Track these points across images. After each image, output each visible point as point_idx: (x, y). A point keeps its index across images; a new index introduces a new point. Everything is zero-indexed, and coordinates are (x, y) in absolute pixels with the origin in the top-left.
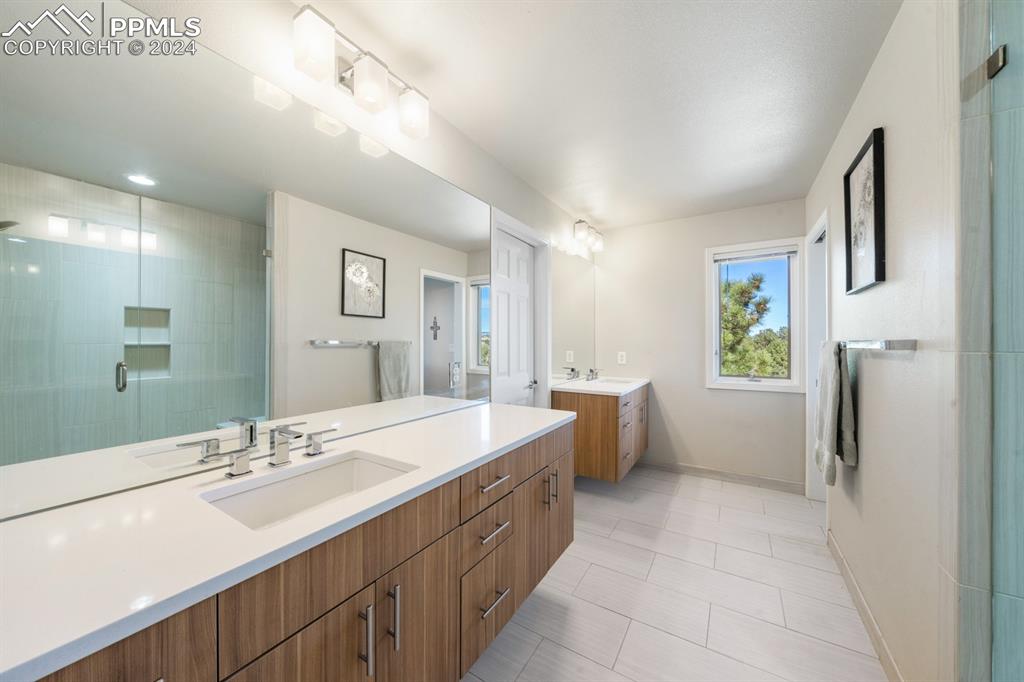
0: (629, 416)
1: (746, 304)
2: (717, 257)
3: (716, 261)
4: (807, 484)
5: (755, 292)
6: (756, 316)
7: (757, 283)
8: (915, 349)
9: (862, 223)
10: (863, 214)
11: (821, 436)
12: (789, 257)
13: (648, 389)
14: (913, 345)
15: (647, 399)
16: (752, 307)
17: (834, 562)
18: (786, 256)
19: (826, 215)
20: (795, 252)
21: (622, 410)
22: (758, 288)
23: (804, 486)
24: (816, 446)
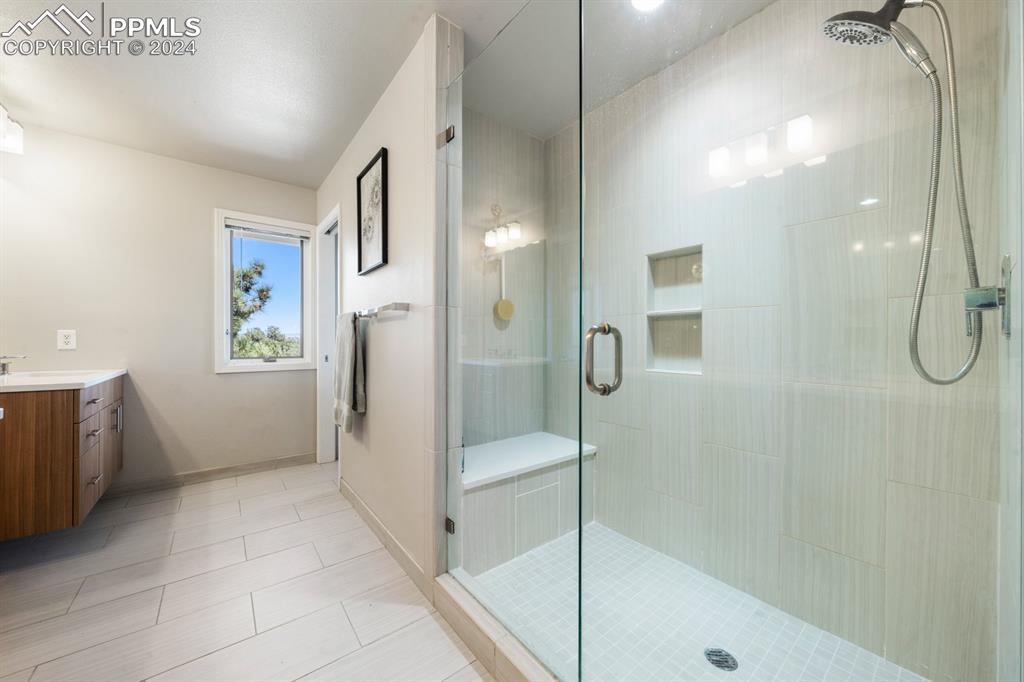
0: (95, 419)
1: (247, 290)
2: (230, 223)
3: (227, 226)
4: (318, 452)
5: (256, 277)
6: (258, 303)
7: (259, 269)
8: (408, 310)
9: (371, 219)
10: (372, 213)
11: (339, 397)
12: (302, 242)
13: (123, 383)
14: (406, 307)
15: (122, 398)
16: (253, 293)
17: (347, 501)
18: (299, 240)
19: (338, 208)
20: (307, 238)
21: (85, 412)
22: (260, 273)
23: (316, 454)
24: (335, 406)
